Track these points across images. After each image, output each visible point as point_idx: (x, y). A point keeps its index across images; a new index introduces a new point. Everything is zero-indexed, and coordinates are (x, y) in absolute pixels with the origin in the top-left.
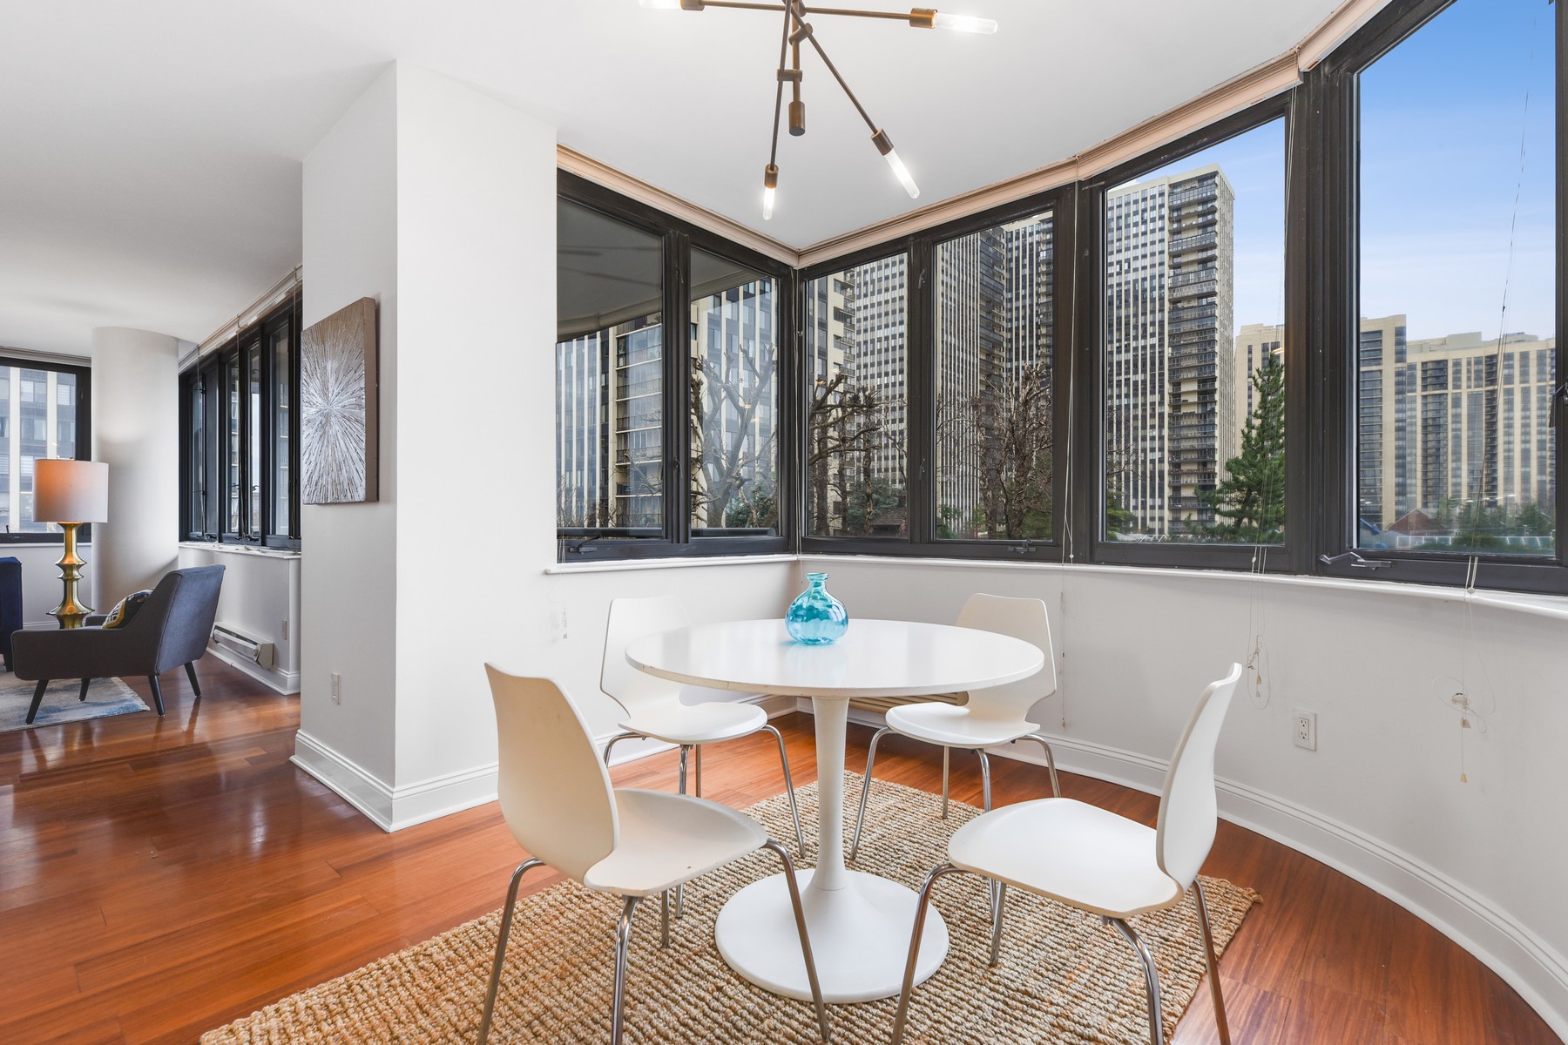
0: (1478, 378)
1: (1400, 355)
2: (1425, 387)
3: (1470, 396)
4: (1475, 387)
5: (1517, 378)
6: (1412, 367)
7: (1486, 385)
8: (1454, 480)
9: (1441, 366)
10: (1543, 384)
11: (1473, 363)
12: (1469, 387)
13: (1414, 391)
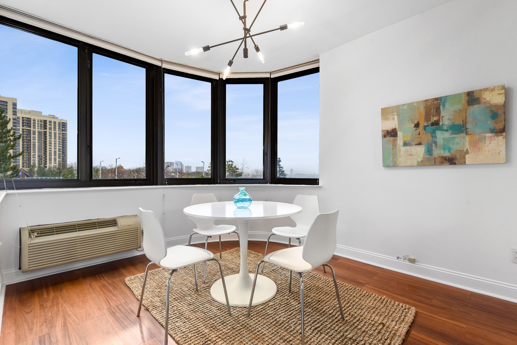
0: (41, 127)
1: (15, 113)
2: (23, 126)
3: (39, 132)
4: (40, 129)
5: (53, 129)
6: (19, 118)
7: (44, 129)
8: (33, 159)
9: (29, 120)
10: (60, 132)
11: (39, 121)
12: (38, 129)
13: (19, 127)
